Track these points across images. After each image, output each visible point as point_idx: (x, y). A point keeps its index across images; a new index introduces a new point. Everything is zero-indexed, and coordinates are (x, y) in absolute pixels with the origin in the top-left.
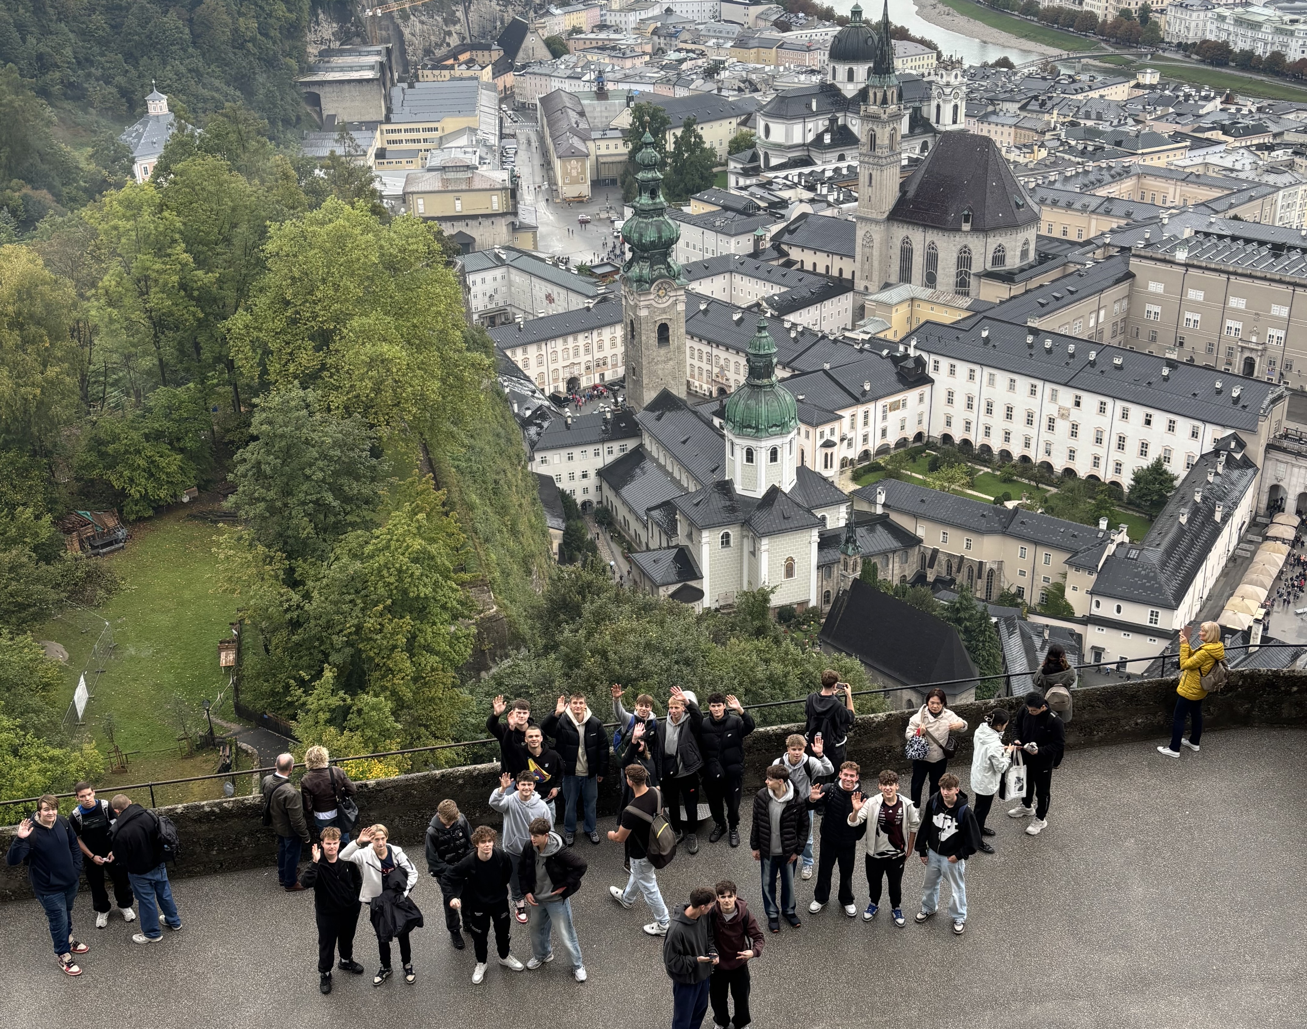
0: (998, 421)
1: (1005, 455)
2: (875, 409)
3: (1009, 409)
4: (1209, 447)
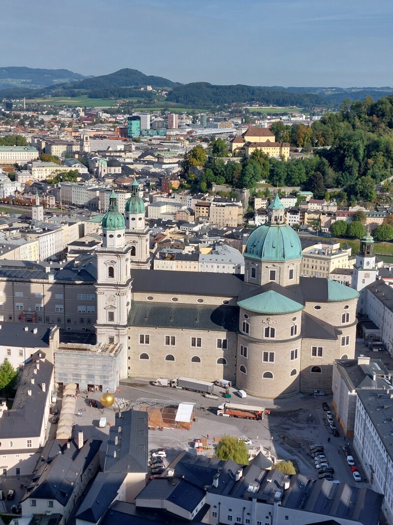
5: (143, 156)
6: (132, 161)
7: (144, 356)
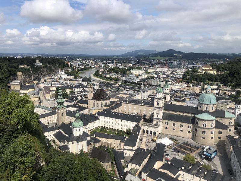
0: (108, 124)
1: (110, 128)
2: (92, 123)
3: (110, 122)
4: (135, 125)
5: (172, 72)
6: (169, 74)
7: (166, 128)
